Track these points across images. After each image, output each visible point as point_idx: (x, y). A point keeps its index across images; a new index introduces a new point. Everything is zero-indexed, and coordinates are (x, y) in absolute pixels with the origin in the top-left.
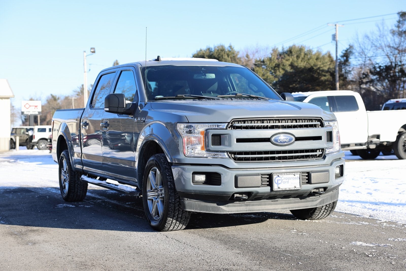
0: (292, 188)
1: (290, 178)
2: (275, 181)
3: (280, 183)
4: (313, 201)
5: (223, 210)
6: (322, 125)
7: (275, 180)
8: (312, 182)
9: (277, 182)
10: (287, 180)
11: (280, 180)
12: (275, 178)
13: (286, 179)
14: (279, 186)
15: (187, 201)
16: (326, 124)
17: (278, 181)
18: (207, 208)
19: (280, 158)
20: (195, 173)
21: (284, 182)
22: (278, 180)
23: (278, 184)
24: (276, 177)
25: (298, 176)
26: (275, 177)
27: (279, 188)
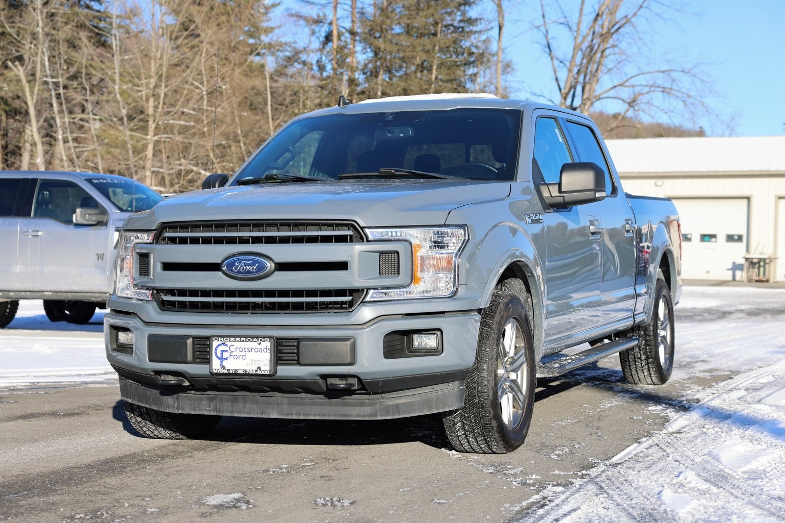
0: (251, 368)
1: (250, 350)
2: (216, 353)
3: (226, 359)
6: (361, 238)
7: (216, 350)
8: (302, 361)
9: (220, 356)
10: (243, 353)
11: (226, 351)
12: (217, 347)
13: (241, 349)
14: (225, 363)
16: (370, 233)
17: (222, 354)
21: (235, 357)
22: (222, 352)
23: (222, 359)
24: (219, 345)
25: (267, 344)
26: (215, 344)
27: (223, 367)
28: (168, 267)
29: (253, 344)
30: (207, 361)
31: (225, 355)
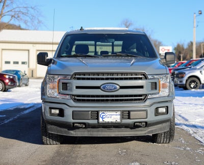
0: (114, 121)
1: (113, 115)
2: (100, 116)
4: (142, 131)
5: (72, 134)
6: (146, 78)
8: (131, 118)
10: (110, 116)
14: (104, 119)
15: (49, 127)
16: (150, 77)
18: (61, 132)
19: (112, 100)
20: (51, 108)
21: (108, 117)
23: (103, 118)
24: (102, 114)
25: (119, 113)
26: (100, 113)
27: (103, 121)
28: (77, 87)
29: (114, 113)
30: (98, 119)
31: (104, 117)
